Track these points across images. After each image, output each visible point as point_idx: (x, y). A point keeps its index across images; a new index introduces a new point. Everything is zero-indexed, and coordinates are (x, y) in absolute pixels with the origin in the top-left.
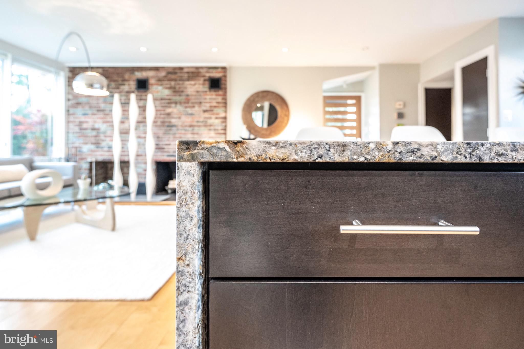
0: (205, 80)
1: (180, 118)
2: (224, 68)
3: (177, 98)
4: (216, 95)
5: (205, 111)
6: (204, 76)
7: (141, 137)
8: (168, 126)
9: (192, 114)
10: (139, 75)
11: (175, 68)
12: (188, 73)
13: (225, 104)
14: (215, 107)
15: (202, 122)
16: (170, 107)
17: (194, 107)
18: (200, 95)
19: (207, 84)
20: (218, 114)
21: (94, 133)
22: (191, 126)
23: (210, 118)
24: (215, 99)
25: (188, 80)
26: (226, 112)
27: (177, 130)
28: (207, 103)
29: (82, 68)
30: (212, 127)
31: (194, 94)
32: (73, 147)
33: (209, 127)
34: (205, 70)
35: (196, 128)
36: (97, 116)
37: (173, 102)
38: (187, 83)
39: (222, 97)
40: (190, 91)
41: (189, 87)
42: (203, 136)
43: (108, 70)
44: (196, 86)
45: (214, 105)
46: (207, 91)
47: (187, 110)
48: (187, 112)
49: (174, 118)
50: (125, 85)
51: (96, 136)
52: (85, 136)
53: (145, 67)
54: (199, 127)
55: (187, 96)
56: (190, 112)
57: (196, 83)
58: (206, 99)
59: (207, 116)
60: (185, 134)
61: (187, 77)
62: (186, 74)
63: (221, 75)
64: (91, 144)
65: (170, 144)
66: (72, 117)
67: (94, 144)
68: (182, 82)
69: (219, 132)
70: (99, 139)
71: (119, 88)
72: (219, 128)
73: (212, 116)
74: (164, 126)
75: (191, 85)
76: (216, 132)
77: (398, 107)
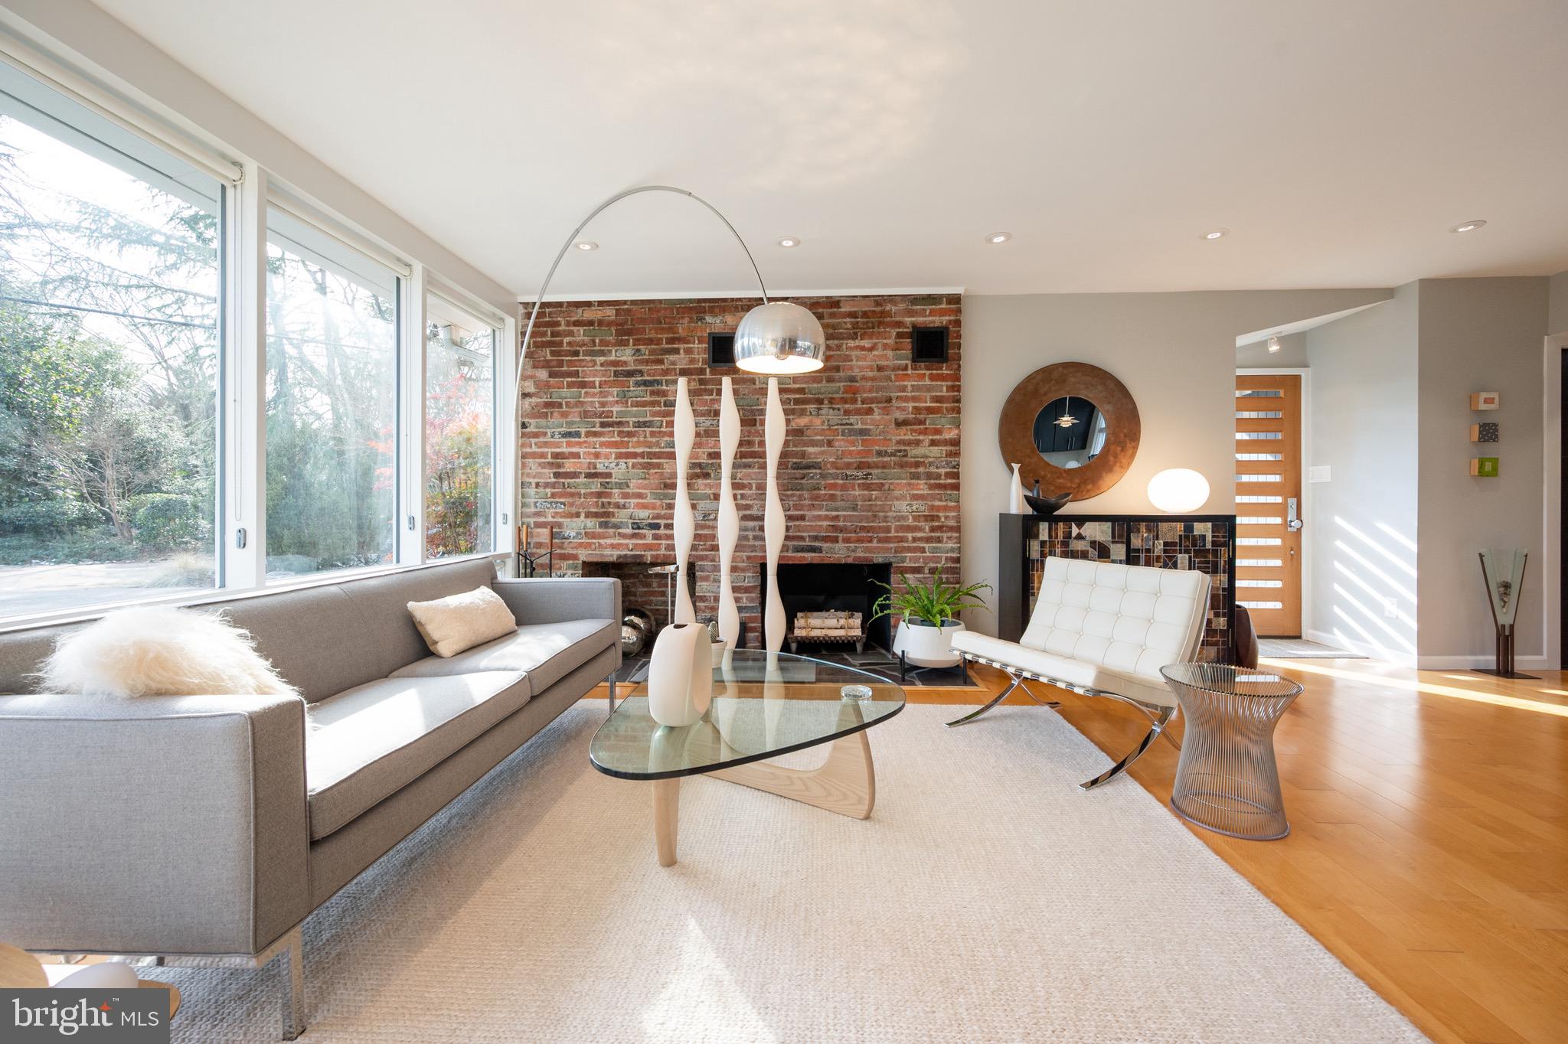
0: (899, 335)
1: (830, 443)
2: (955, 299)
3: (822, 388)
4: (932, 378)
5: (899, 424)
6: (899, 324)
8: (798, 466)
9: (863, 432)
10: (717, 323)
12: (853, 314)
13: (954, 403)
14: (930, 410)
15: (893, 454)
16: (802, 413)
17: (870, 411)
18: (889, 378)
19: (907, 347)
20: (938, 432)
21: (596, 486)
22: (860, 466)
23: (918, 443)
24: (929, 389)
25: (854, 337)
26: (958, 425)
27: (823, 476)
28: (906, 399)
29: (560, 304)
30: (921, 470)
31: (870, 374)
32: (538, 525)
33: (911, 467)
34: (902, 306)
35: (874, 471)
36: (602, 439)
37: (810, 399)
38: (851, 343)
39: (950, 383)
40: (859, 367)
41: (856, 357)
42: (897, 493)
43: (629, 310)
44: (875, 353)
45: (928, 404)
46: (907, 365)
47: (852, 421)
48: (851, 424)
49: (814, 444)
50: (676, 351)
51: (599, 495)
52: (572, 495)
53: (732, 300)
54: (884, 467)
55: (851, 381)
56: (859, 426)
57: (876, 344)
58: (904, 389)
59: (907, 438)
60: (844, 488)
61: (849, 326)
62: (848, 320)
63: (947, 318)
64: (587, 516)
65: (802, 518)
66: (533, 441)
67: (596, 515)
68: (836, 342)
69: (942, 482)
70: (609, 503)
71: (661, 362)
72: (943, 471)
73: (921, 437)
74: (787, 468)
75: (863, 348)
76: (932, 481)
77: (1483, 406)
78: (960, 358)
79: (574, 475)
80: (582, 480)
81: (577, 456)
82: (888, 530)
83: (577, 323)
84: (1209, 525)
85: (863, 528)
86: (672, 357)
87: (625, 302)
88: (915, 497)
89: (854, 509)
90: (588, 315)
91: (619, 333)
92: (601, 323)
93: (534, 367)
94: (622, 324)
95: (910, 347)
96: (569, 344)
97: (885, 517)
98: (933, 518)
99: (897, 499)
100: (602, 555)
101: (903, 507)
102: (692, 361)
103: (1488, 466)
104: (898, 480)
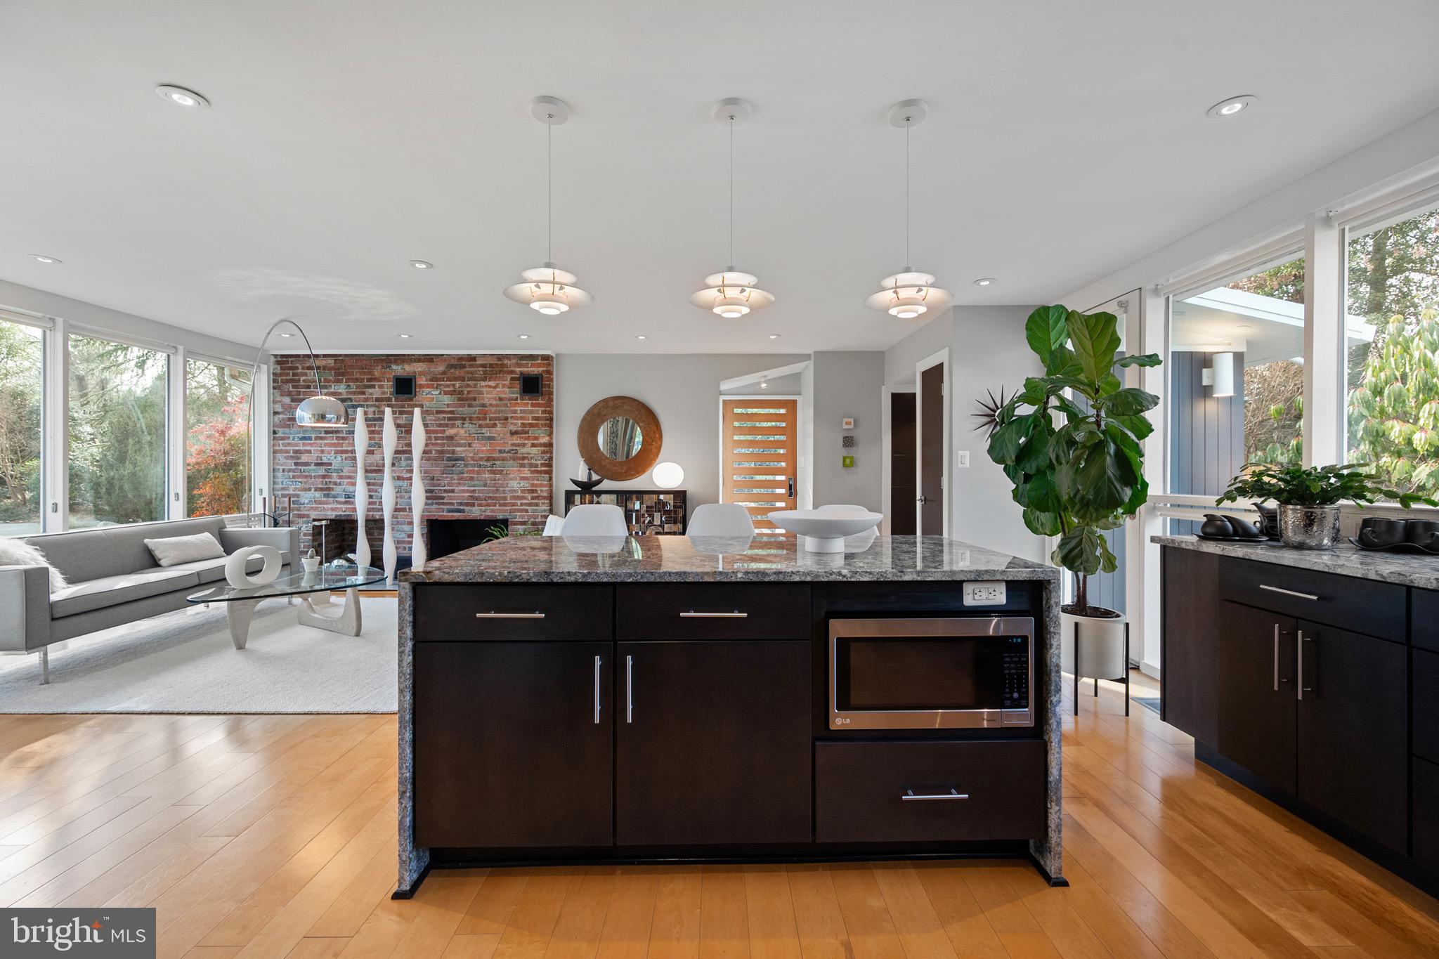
0: (512, 379)
1: (470, 445)
2: (547, 358)
3: (465, 410)
4: (533, 405)
5: (513, 433)
6: (512, 372)
7: (403, 479)
8: (449, 459)
9: (490, 438)
10: (399, 370)
11: (461, 358)
12: (484, 366)
13: (549, 422)
14: (531, 425)
15: (509, 452)
16: (453, 426)
17: (494, 425)
18: (506, 405)
19: (518, 386)
20: (535, 438)
21: (321, 471)
22: (488, 459)
23: (524, 445)
24: (531, 412)
25: (485, 379)
26: (551, 434)
27: (466, 465)
28: (517, 418)
29: (298, 356)
30: (526, 461)
31: (494, 402)
32: (284, 496)
33: (520, 460)
34: (514, 361)
35: (497, 463)
36: (326, 441)
37: (457, 417)
38: (483, 383)
39: (543, 409)
40: (487, 398)
41: (487, 391)
42: (511, 476)
43: (343, 361)
44: (498, 389)
45: (530, 422)
46: (517, 397)
47: (483, 431)
48: (483, 433)
49: (459, 445)
50: (373, 386)
51: (324, 477)
52: (306, 477)
53: (409, 355)
54: (503, 460)
55: (483, 407)
56: (488, 434)
57: (498, 384)
58: (515, 412)
59: (517, 442)
60: (478, 473)
61: (482, 373)
62: (481, 369)
63: (542, 369)
64: (315, 490)
65: (453, 491)
66: (281, 442)
67: (321, 489)
68: (474, 382)
69: (538, 469)
70: (330, 482)
71: (364, 393)
72: (539, 462)
73: (526, 442)
74: (443, 460)
75: (490, 387)
76: (533, 469)
77: (845, 427)
78: (551, 393)
79: (307, 464)
80: (312, 467)
81: (309, 452)
82: (505, 498)
83: (310, 368)
84: (672, 496)
85: (490, 498)
86: (371, 390)
87: (340, 355)
88: (523, 479)
89: (485, 486)
90: (319, 363)
91: (336, 375)
92: (325, 368)
93: (281, 395)
94: (338, 369)
95: (519, 386)
96: (304, 381)
97: (504, 491)
98: (533, 491)
99: (512, 480)
100: (326, 515)
101: (514, 484)
102: (383, 393)
103: (848, 461)
104: (512, 467)
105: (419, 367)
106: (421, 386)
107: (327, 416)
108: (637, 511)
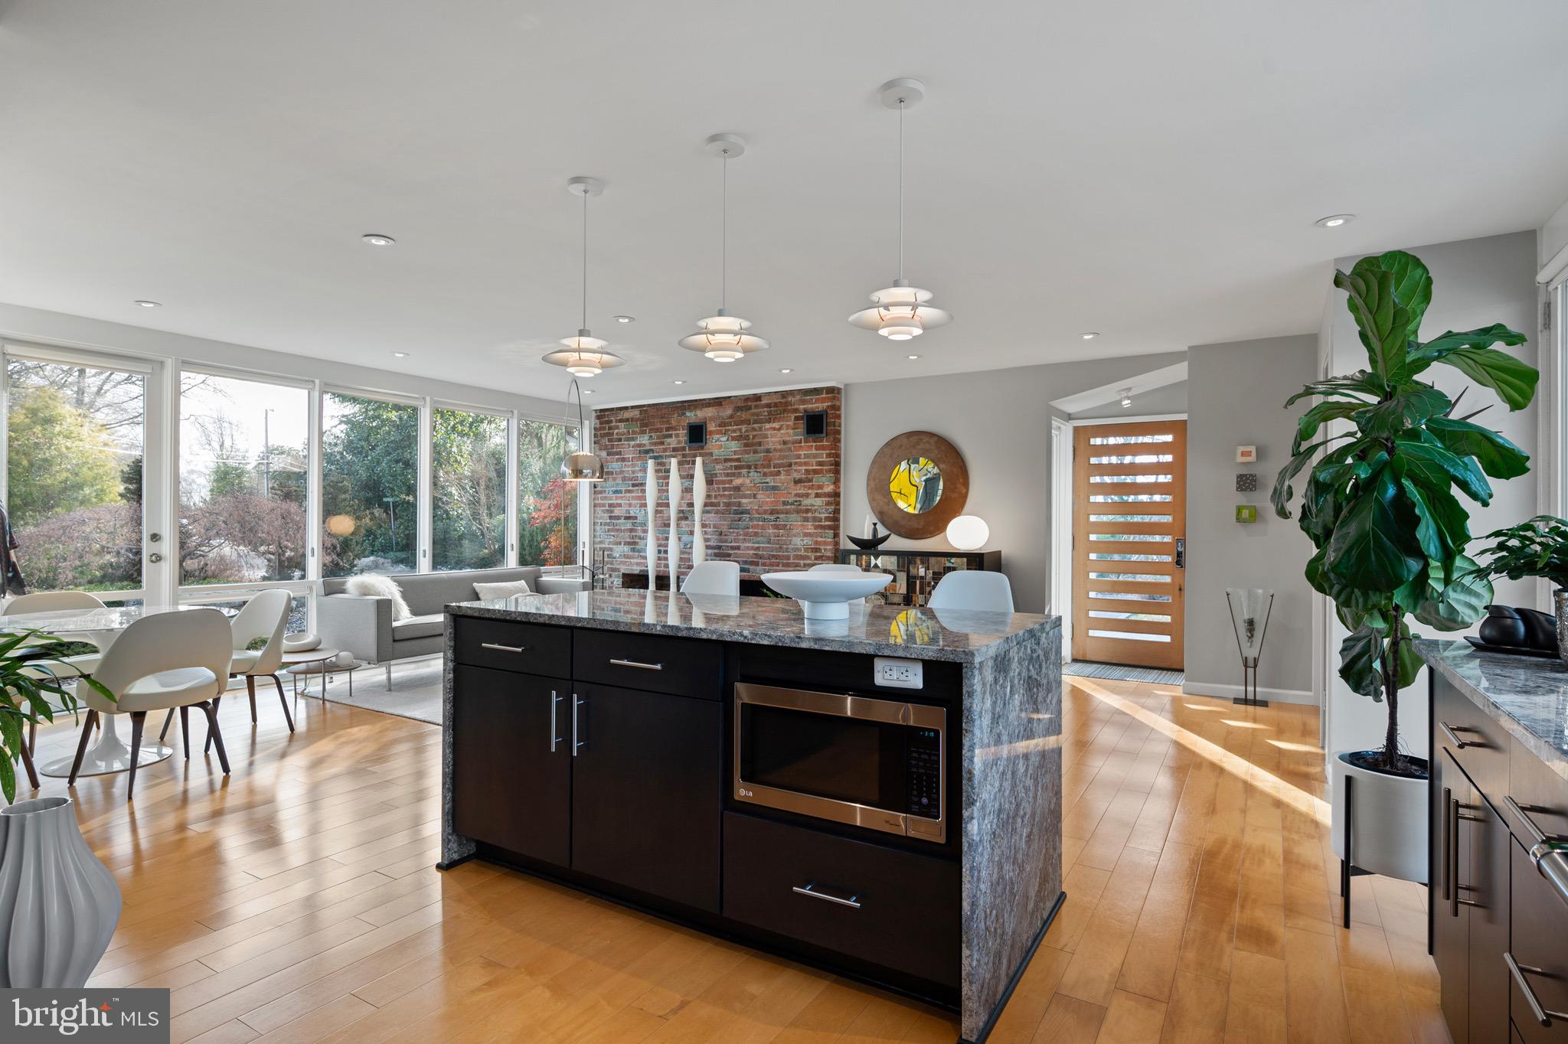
0: (797, 418)
1: (755, 496)
2: (833, 391)
3: (750, 458)
4: (818, 448)
5: (797, 482)
6: (796, 410)
8: (736, 512)
9: (774, 488)
10: (693, 416)
11: (747, 398)
12: (768, 406)
13: (836, 467)
14: (815, 472)
15: (792, 504)
16: (739, 475)
17: (778, 473)
18: (790, 450)
19: (802, 424)
20: (820, 487)
21: (629, 525)
23: (807, 495)
24: (815, 456)
25: (769, 421)
26: (837, 482)
27: (751, 519)
28: (800, 464)
29: (612, 409)
30: (810, 515)
31: (779, 447)
32: (600, 548)
33: (803, 513)
34: (798, 397)
35: (781, 516)
36: (633, 495)
37: (744, 465)
38: (768, 426)
39: (828, 452)
40: (773, 442)
41: (771, 434)
42: (794, 531)
43: (646, 410)
44: (782, 432)
45: (814, 468)
46: (801, 439)
47: (768, 480)
48: (767, 483)
49: (745, 497)
50: (670, 436)
51: (631, 530)
52: (618, 530)
53: (700, 400)
54: (787, 513)
55: (767, 452)
56: (772, 484)
57: (782, 426)
58: (799, 457)
59: (800, 492)
60: (763, 528)
61: (766, 413)
62: (766, 409)
63: (826, 404)
64: (624, 545)
65: (738, 548)
66: (600, 496)
67: (629, 543)
68: (759, 425)
69: (823, 523)
70: (636, 536)
71: (662, 443)
72: (823, 516)
73: (810, 491)
74: (730, 514)
75: (774, 429)
76: (817, 523)
77: (1240, 459)
78: (839, 432)
79: (618, 518)
80: (622, 521)
81: (620, 505)
82: (788, 558)
83: (621, 421)
84: (965, 560)
85: (773, 556)
86: (668, 440)
87: (644, 406)
88: (806, 535)
89: (769, 543)
90: (627, 415)
91: (642, 426)
92: (632, 419)
93: (600, 449)
94: (642, 420)
95: (802, 426)
96: (617, 434)
97: (787, 549)
98: (817, 550)
99: (795, 536)
100: (632, 570)
101: (798, 542)
102: (679, 442)
103: (1245, 513)
104: (795, 520)
105: (709, 412)
106: (711, 433)
107: (584, 471)
108: (922, 578)
